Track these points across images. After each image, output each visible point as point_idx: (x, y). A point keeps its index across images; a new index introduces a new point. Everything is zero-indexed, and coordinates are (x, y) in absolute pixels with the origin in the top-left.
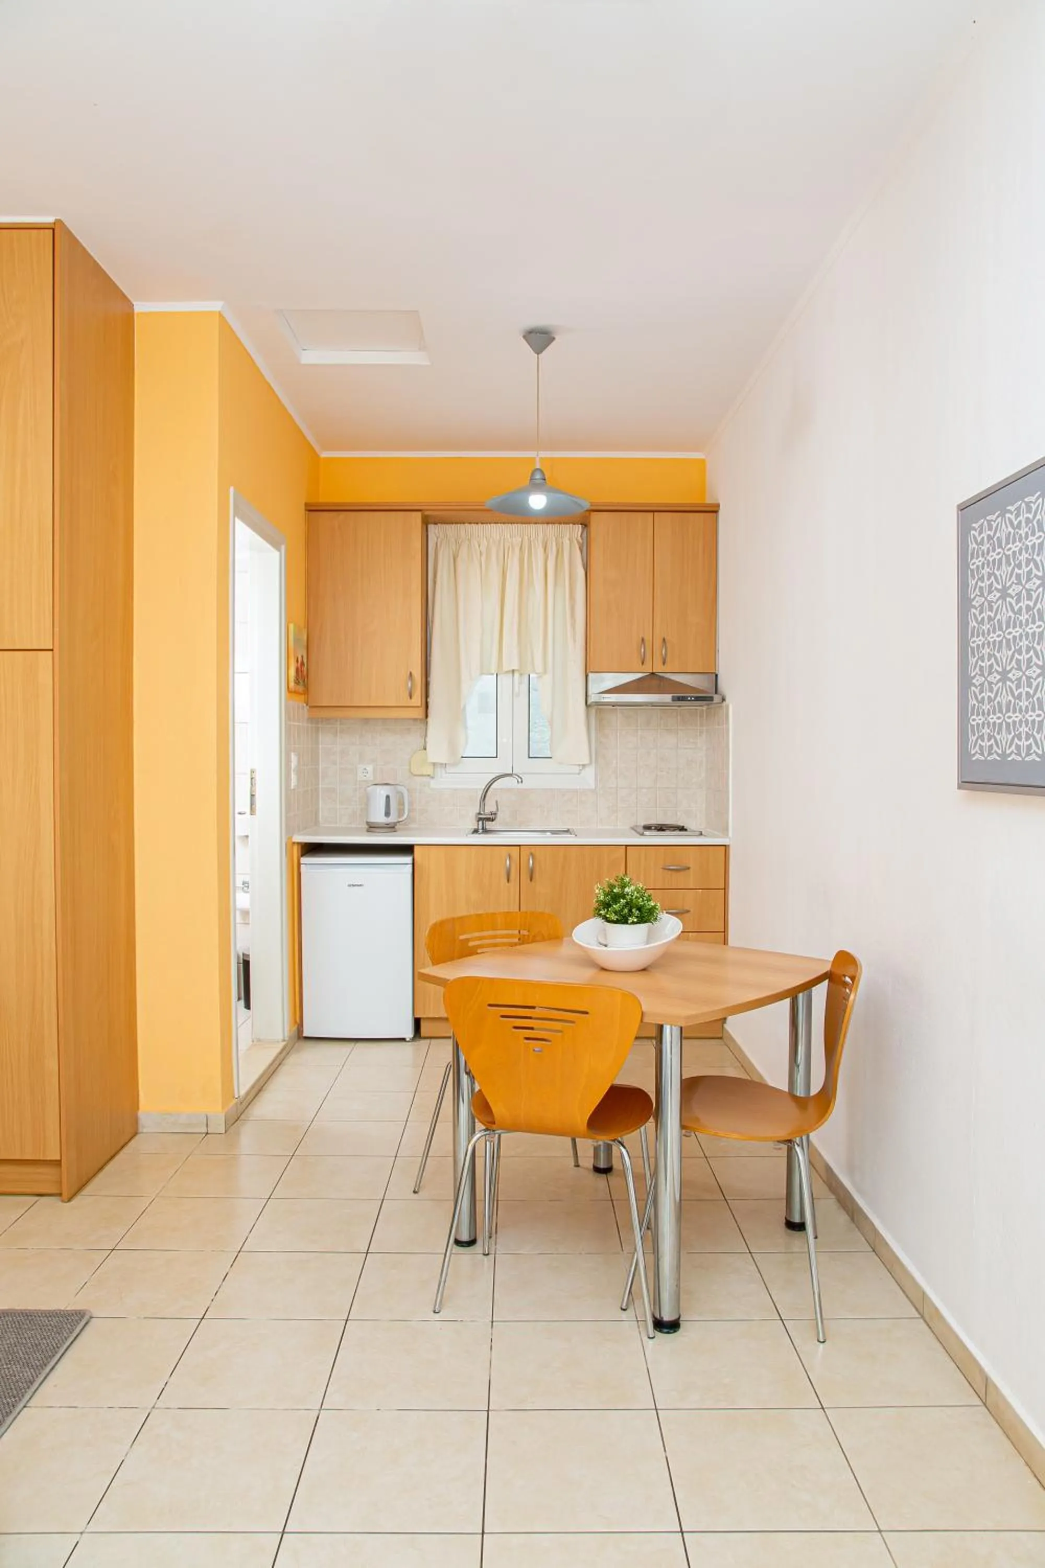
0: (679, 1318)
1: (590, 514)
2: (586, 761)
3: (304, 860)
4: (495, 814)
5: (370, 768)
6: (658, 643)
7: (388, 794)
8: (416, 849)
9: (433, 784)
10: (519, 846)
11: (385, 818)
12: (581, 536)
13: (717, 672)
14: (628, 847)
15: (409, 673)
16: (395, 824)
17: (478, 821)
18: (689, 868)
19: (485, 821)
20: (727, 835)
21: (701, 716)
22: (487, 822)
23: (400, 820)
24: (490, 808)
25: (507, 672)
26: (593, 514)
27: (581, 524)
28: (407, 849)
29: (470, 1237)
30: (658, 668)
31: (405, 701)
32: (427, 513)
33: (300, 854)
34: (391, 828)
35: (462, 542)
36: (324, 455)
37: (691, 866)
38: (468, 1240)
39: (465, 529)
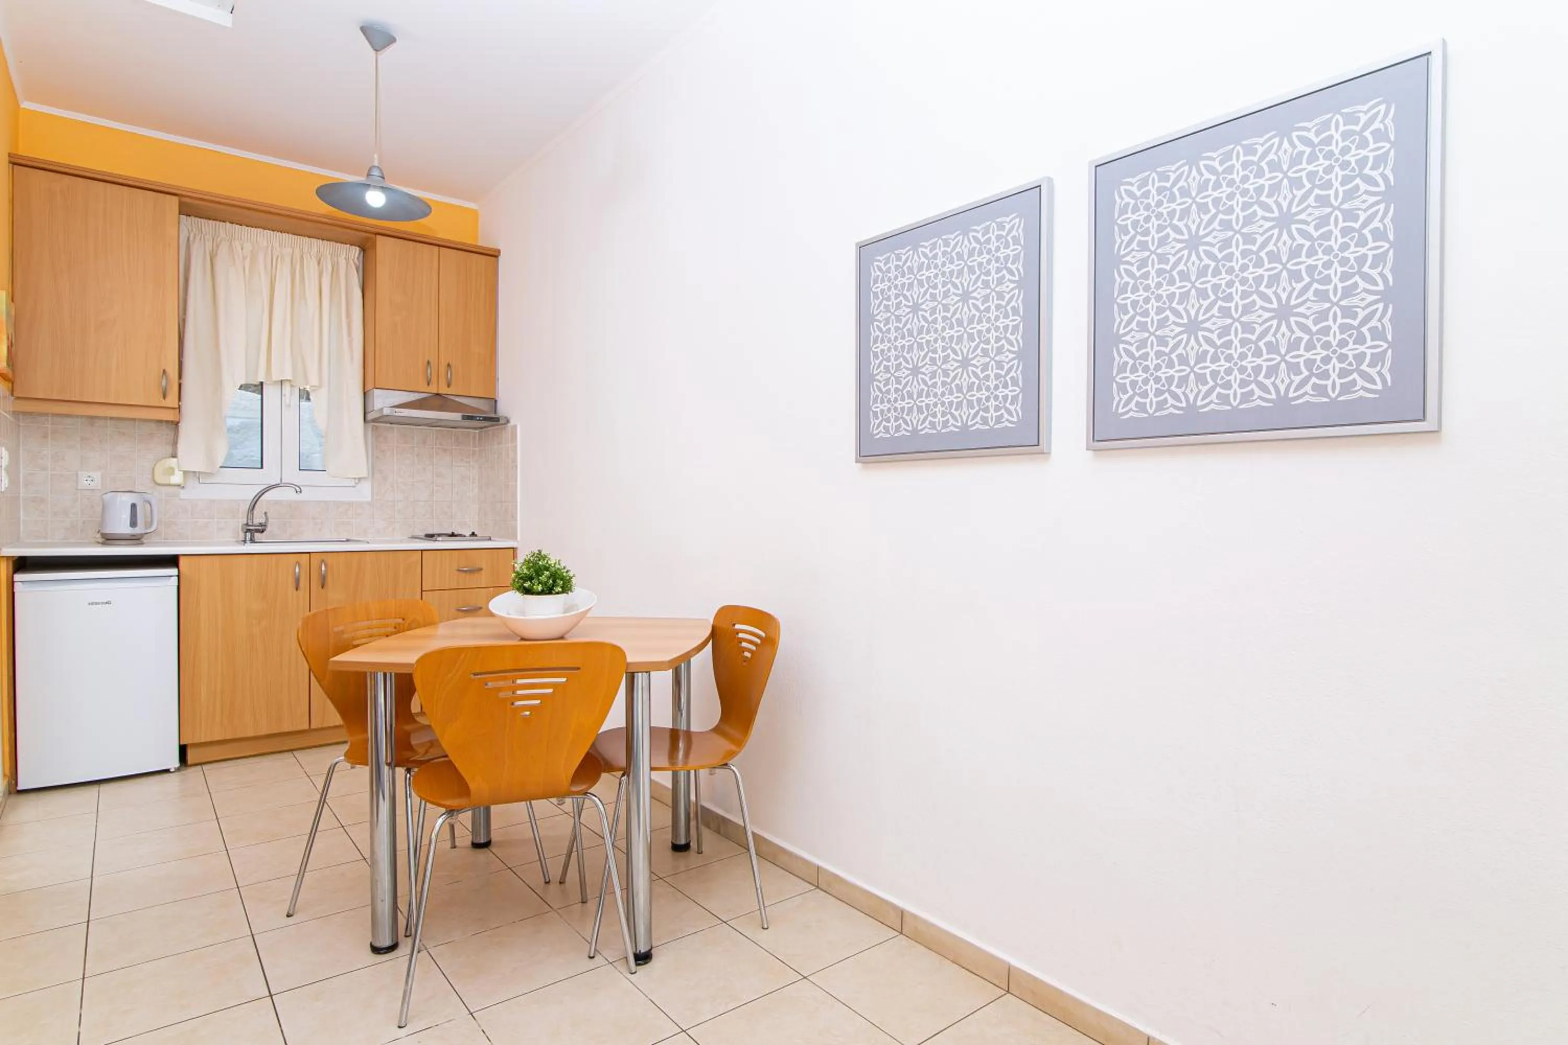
0: (651, 950)
1: (376, 237)
2: (364, 473)
3: (18, 577)
4: (265, 526)
5: (97, 475)
6: (443, 369)
7: (134, 502)
8: (182, 562)
9: (183, 494)
10: (309, 553)
11: (130, 528)
12: (358, 258)
13: (497, 398)
14: (423, 552)
15: (162, 371)
16: (142, 535)
17: (246, 532)
18: (481, 569)
19: (253, 531)
20: (516, 538)
21: (474, 438)
22: (256, 534)
23: (149, 531)
24: (258, 519)
25: (276, 382)
26: (378, 237)
27: (359, 247)
28: (171, 561)
29: (392, 941)
30: (443, 390)
31: (157, 400)
32: (184, 199)
33: (11, 570)
34: (136, 539)
35: (221, 241)
36: (26, 105)
37: (484, 566)
38: (390, 945)
39: (225, 229)
